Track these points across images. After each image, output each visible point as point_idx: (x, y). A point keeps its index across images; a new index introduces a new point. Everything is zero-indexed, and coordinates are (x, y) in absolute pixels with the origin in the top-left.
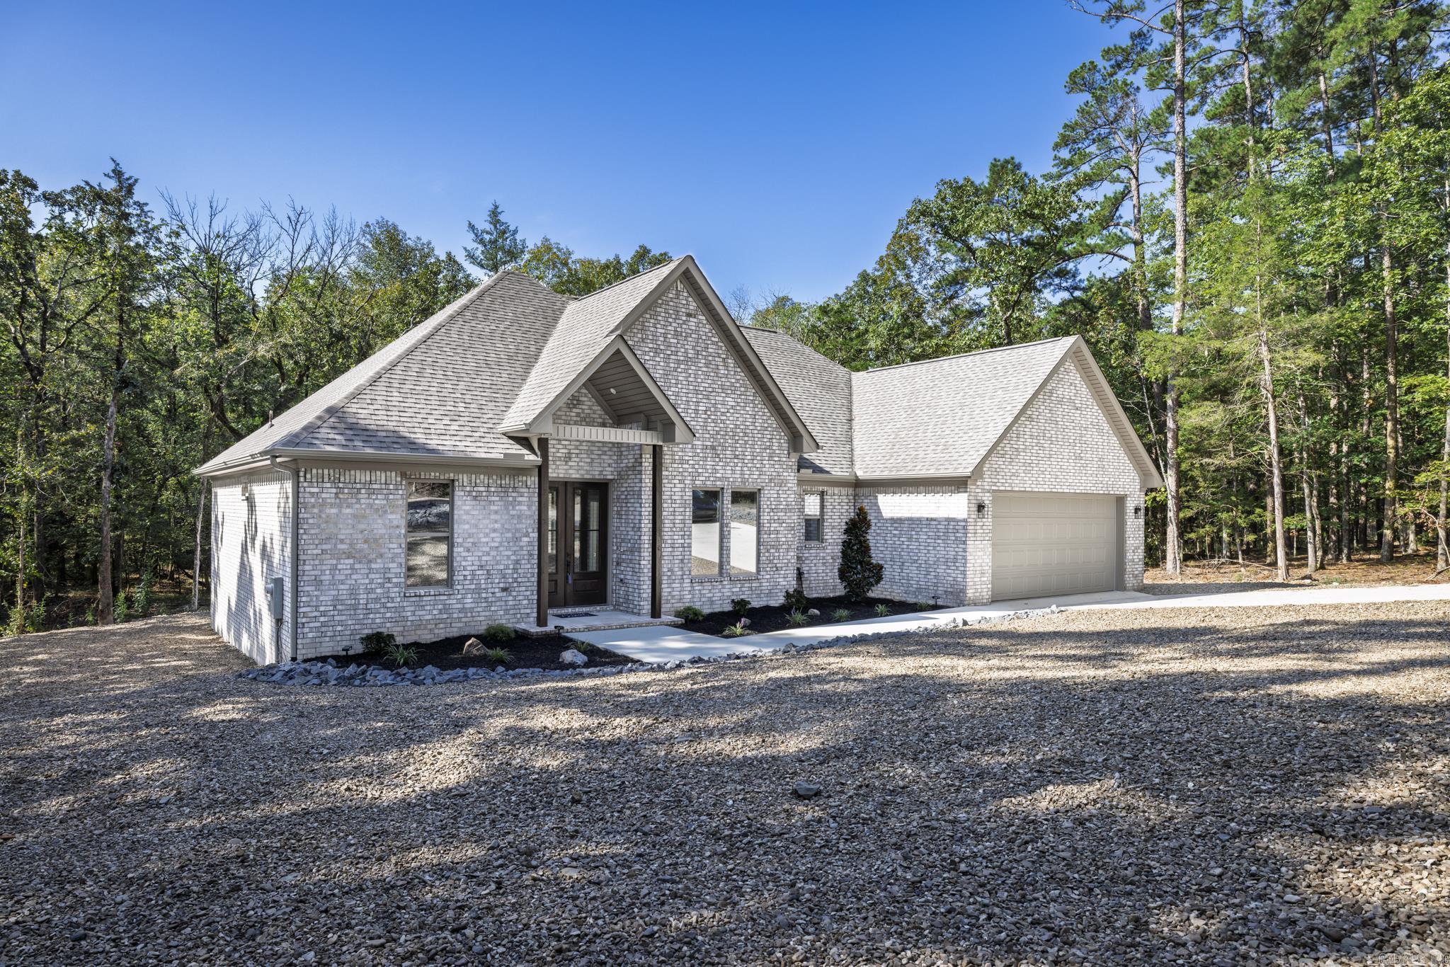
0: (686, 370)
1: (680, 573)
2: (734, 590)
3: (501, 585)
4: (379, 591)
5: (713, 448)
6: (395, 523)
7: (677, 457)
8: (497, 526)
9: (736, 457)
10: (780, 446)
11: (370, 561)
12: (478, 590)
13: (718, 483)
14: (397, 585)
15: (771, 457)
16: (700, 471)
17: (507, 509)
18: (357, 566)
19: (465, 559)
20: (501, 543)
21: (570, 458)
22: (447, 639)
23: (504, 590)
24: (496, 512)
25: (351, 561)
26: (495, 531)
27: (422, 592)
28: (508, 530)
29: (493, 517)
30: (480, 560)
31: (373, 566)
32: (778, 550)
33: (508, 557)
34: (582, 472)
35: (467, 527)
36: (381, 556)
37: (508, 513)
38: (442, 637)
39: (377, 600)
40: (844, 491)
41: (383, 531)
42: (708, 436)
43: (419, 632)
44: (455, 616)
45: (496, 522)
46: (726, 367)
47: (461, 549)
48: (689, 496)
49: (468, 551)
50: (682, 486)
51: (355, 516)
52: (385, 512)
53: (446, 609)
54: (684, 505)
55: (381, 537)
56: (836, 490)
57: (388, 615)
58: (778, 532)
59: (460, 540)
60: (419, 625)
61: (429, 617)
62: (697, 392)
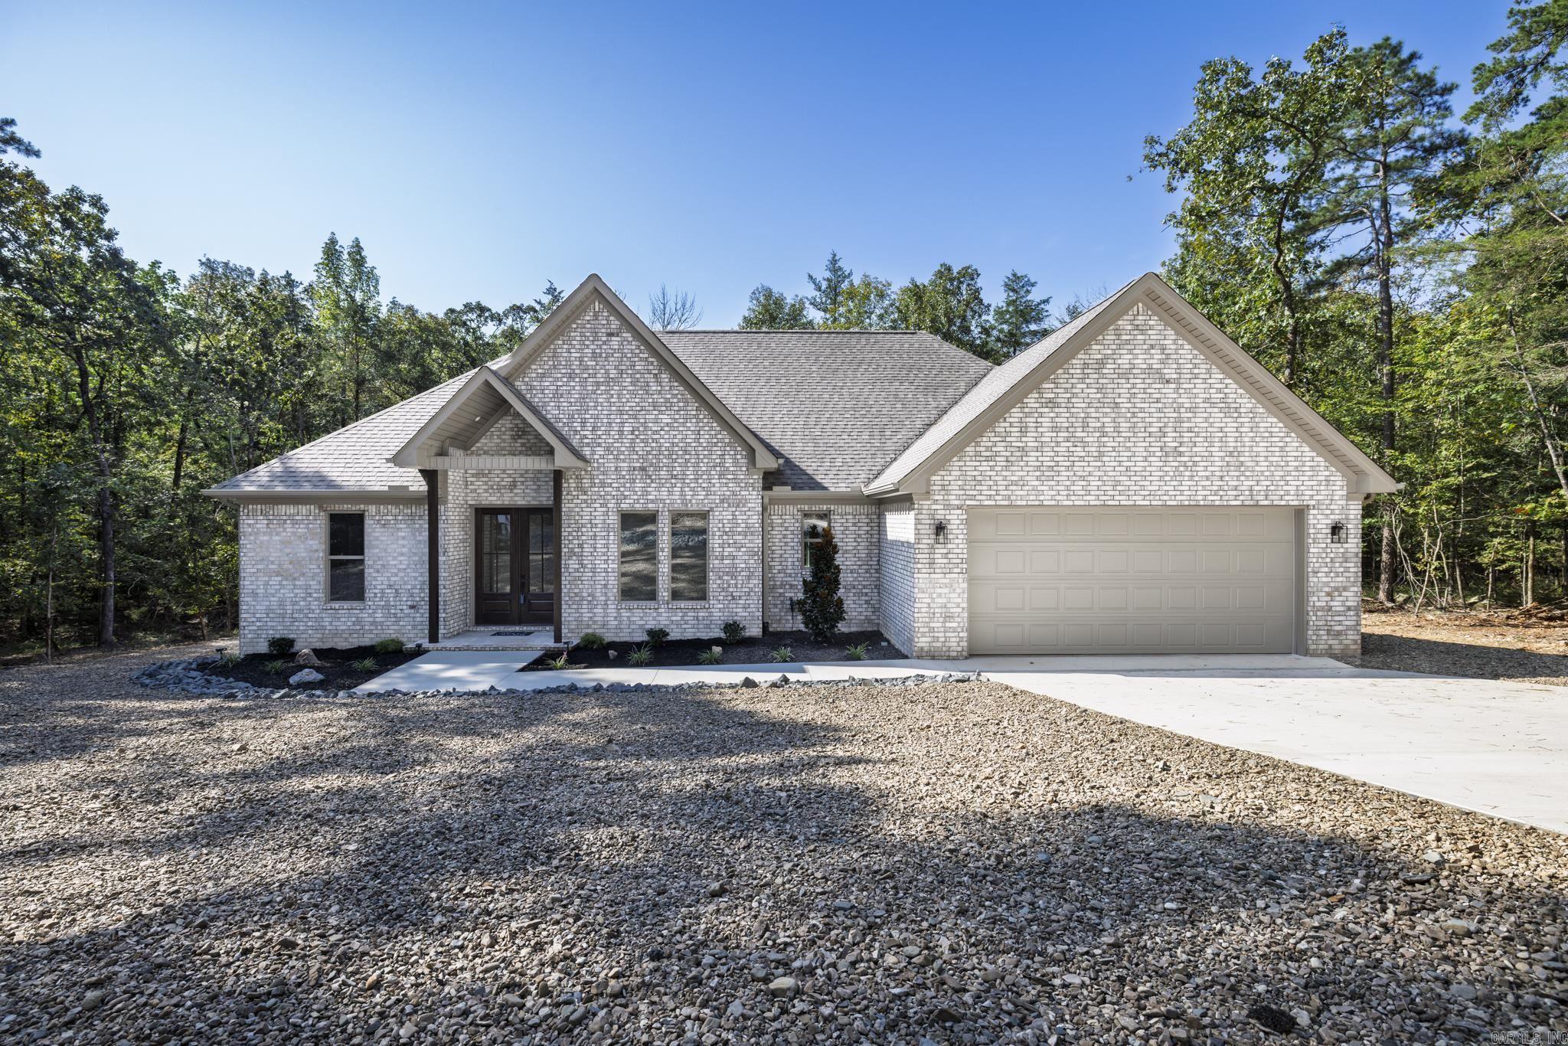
0: (607, 392)
1: (604, 599)
2: (674, 619)
3: (409, 603)
4: (302, 603)
5: (643, 469)
6: (315, 547)
7: (598, 480)
8: (404, 550)
9: (674, 477)
10: (735, 462)
11: (295, 579)
12: (387, 606)
13: (651, 505)
14: (316, 599)
15: (722, 476)
16: (626, 493)
17: (414, 535)
18: (284, 583)
19: (375, 579)
20: (408, 565)
22: (360, 648)
23: (412, 607)
24: (404, 538)
25: (280, 578)
26: (402, 554)
27: (337, 607)
28: (415, 554)
29: (401, 542)
30: (389, 580)
31: (297, 583)
32: (734, 578)
33: (416, 578)
35: (377, 551)
36: (303, 574)
37: (415, 539)
38: (356, 645)
39: (300, 611)
40: (862, 509)
41: (304, 555)
42: (636, 457)
43: (336, 640)
44: (367, 628)
45: (404, 546)
46: (659, 383)
47: (371, 570)
48: (614, 519)
49: (378, 572)
50: (605, 509)
51: (282, 542)
52: (306, 539)
53: (359, 621)
54: (608, 529)
55: (304, 559)
56: (849, 509)
57: (310, 624)
58: (734, 557)
59: (371, 563)
60: (336, 634)
61: (344, 628)
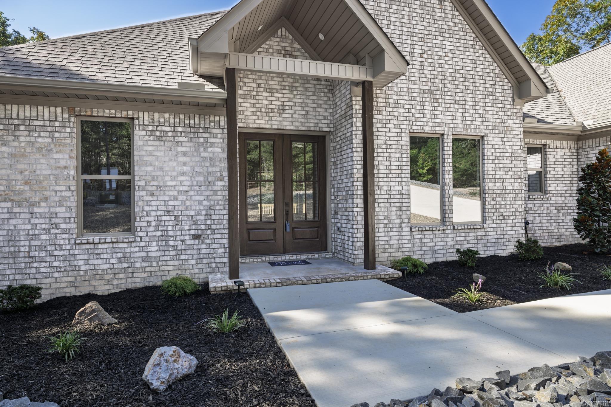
0: (398, 11)
1: (398, 221)
2: (458, 239)
3: (192, 232)
4: (43, 237)
5: (431, 92)
6: (63, 163)
7: (391, 101)
8: (185, 168)
9: (456, 102)
10: (504, 92)
11: (32, 205)
12: (165, 237)
13: (437, 129)
14: (66, 231)
15: (494, 104)
16: (417, 115)
17: (197, 151)
18: (16, 210)
19: (148, 204)
20: (191, 187)
21: (284, 110)
22: (128, 291)
23: (196, 237)
24: (185, 154)
25: (9, 204)
26: (183, 174)
27: (96, 240)
28: (199, 174)
29: (181, 159)
30: (166, 205)
31: (36, 210)
32: (504, 199)
33: (200, 202)
34: (297, 124)
35: (150, 169)
36: (46, 199)
37: (199, 155)
38: (123, 288)
39: (41, 248)
40: (566, 144)
41: (49, 172)
42: (425, 80)
43: (94, 283)
44: (138, 265)
45: (185, 164)
46: (443, 10)
47: (144, 193)
48: (406, 141)
49: (152, 195)
50: (398, 130)
51: (12, 155)
52: (50, 151)
53: (126, 257)
54: (400, 150)
55: (46, 178)
56: (559, 144)
57: (56, 264)
58: (504, 180)
59: (142, 183)
60: (94, 275)
61: (106, 266)
62: (412, 35)
